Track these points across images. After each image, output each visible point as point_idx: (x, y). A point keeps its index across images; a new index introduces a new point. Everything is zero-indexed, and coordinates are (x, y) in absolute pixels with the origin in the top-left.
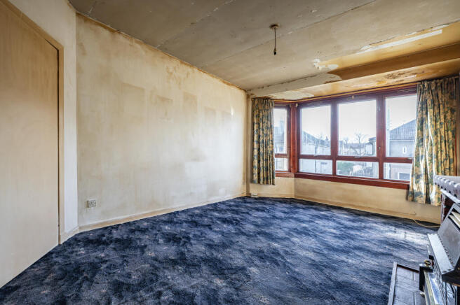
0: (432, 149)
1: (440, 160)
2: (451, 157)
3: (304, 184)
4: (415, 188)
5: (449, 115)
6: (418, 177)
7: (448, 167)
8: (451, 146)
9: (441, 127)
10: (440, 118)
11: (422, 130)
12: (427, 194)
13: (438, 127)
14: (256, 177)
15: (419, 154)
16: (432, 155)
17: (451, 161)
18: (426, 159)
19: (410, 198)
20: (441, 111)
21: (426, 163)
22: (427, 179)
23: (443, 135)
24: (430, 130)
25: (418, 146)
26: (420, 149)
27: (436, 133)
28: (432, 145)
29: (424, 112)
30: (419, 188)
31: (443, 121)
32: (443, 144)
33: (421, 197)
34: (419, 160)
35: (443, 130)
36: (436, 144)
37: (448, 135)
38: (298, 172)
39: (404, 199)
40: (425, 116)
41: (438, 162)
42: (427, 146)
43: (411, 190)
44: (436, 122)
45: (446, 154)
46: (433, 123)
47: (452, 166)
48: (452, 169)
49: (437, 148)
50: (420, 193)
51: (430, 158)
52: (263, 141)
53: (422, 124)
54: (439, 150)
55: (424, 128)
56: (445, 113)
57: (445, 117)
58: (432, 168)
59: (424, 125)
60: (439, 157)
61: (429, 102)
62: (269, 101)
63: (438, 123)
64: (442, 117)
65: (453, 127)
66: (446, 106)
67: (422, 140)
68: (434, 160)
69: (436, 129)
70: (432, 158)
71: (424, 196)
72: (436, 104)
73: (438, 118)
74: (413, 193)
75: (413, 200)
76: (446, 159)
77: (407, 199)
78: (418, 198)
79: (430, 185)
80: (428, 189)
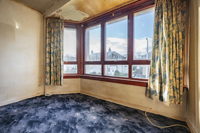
0: (165, 50)
1: (171, 61)
2: (181, 57)
3: (86, 83)
4: (152, 87)
5: (180, 16)
6: (154, 77)
7: (178, 67)
8: (181, 46)
9: (173, 29)
10: (172, 21)
11: (158, 33)
12: (161, 93)
13: (171, 29)
14: (48, 81)
15: (155, 56)
16: (165, 55)
17: (181, 61)
18: (160, 60)
19: (148, 95)
20: (174, 14)
21: (160, 63)
22: (160, 78)
23: (174, 36)
24: (164, 31)
25: (154, 49)
26: (156, 51)
27: (169, 36)
28: (165, 46)
29: (160, 16)
30: (154, 86)
31: (175, 23)
32: (174, 45)
33: (156, 95)
34: (155, 62)
35: (174, 32)
36: (169, 45)
37: (178, 36)
38: (84, 74)
39: (144, 95)
40: (160, 20)
41: (170, 63)
42: (162, 47)
43: (148, 88)
44: (169, 25)
45: (176, 54)
46: (167, 25)
47: (181, 66)
48: (181, 69)
49: (169, 48)
50: (155, 91)
51: (164, 59)
52: (54, 51)
53: (158, 28)
54: (171, 50)
55: (159, 31)
56: (177, 15)
57: (177, 19)
58: (165, 68)
59: (159, 28)
60: (171, 58)
61: (164, 5)
62: (59, 21)
63: (171, 25)
64: (174, 19)
65: (183, 28)
66: (177, 8)
67: (158, 42)
68: (167, 60)
69: (169, 31)
70: (165, 58)
71: (158, 95)
72: (170, 7)
73: (171, 20)
74: (150, 91)
75: (150, 97)
76: (176, 59)
77: (146, 95)
78: (153, 96)
79: (163, 84)
80: (161, 88)
